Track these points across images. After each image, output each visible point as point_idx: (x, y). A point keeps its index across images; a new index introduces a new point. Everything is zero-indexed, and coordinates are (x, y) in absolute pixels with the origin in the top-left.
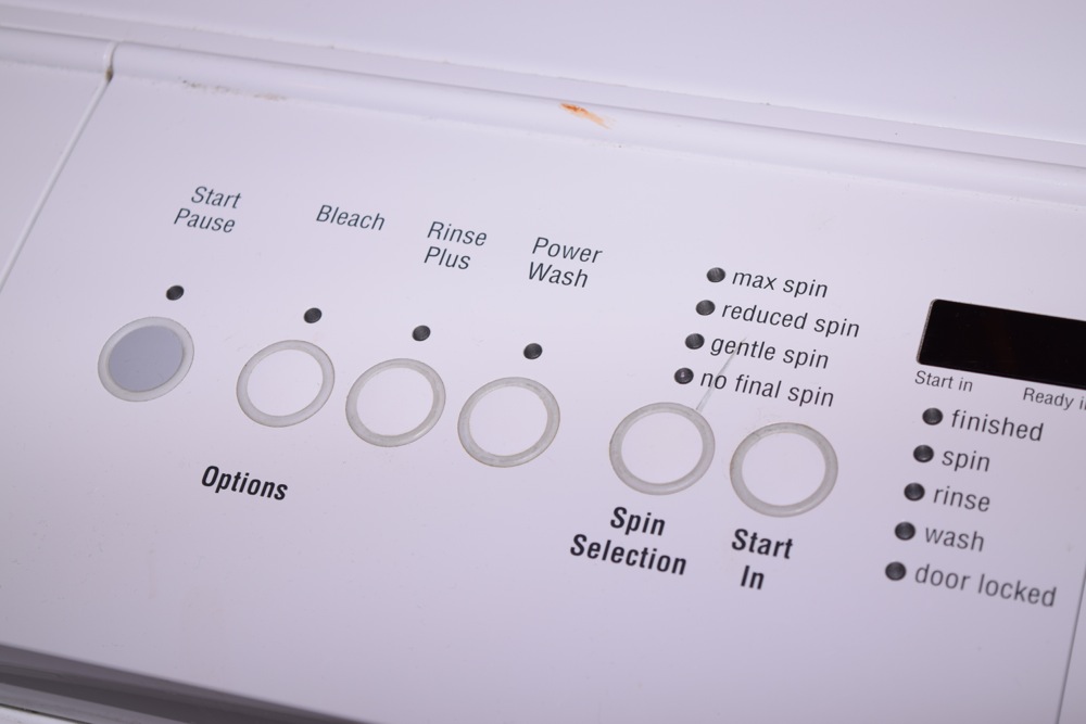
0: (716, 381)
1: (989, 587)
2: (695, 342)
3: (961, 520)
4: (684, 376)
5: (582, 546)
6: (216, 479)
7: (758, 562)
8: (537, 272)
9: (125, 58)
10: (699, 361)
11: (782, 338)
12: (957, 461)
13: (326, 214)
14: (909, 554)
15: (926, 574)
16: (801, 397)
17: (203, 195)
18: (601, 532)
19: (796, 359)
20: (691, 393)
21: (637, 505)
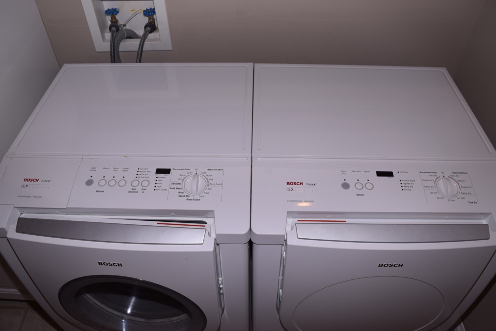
0: (139, 177)
1: (162, 190)
2: (137, 174)
3: (159, 185)
4: (137, 177)
5: (129, 192)
6: (97, 191)
7: (144, 191)
8: (123, 171)
9: (83, 157)
10: (138, 176)
11: (144, 173)
12: (159, 181)
13: (104, 168)
14: (155, 188)
15: (157, 190)
16: (146, 178)
17: (92, 168)
18: (131, 190)
19: (146, 175)
20: (137, 179)
21: (134, 188)
